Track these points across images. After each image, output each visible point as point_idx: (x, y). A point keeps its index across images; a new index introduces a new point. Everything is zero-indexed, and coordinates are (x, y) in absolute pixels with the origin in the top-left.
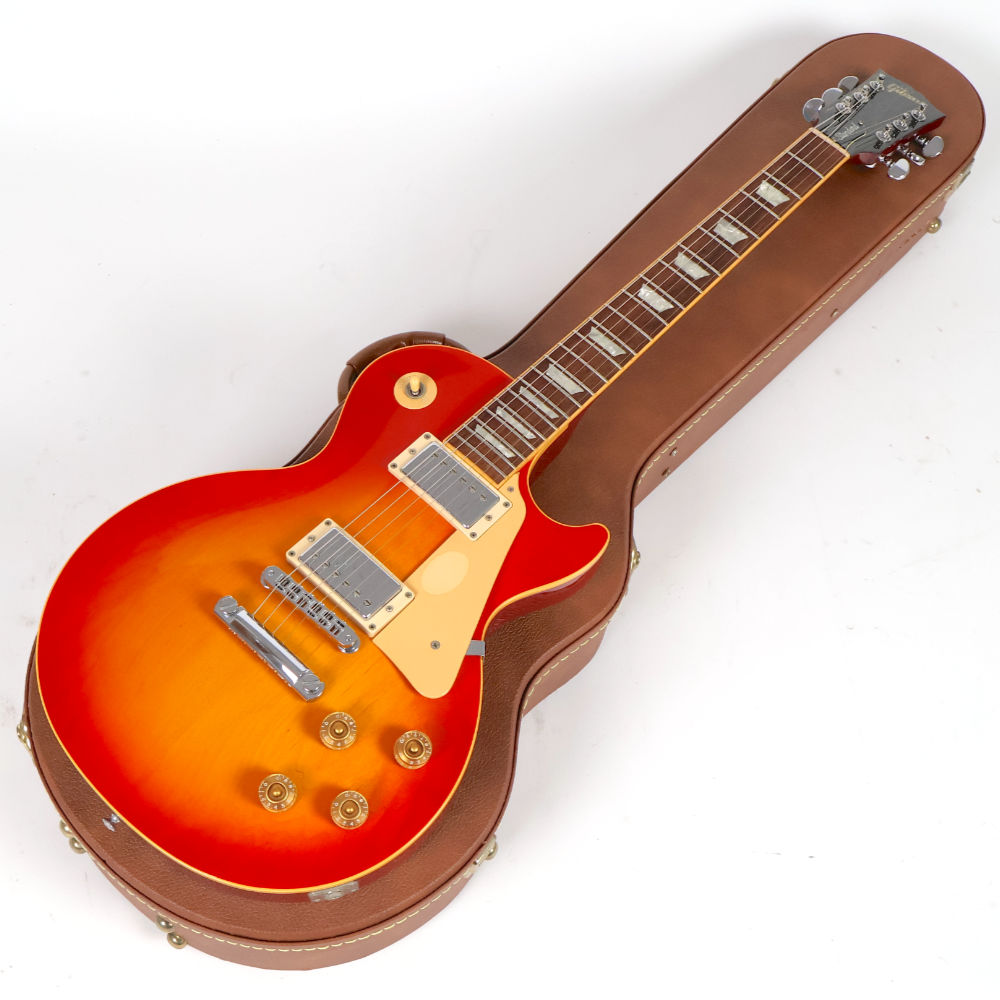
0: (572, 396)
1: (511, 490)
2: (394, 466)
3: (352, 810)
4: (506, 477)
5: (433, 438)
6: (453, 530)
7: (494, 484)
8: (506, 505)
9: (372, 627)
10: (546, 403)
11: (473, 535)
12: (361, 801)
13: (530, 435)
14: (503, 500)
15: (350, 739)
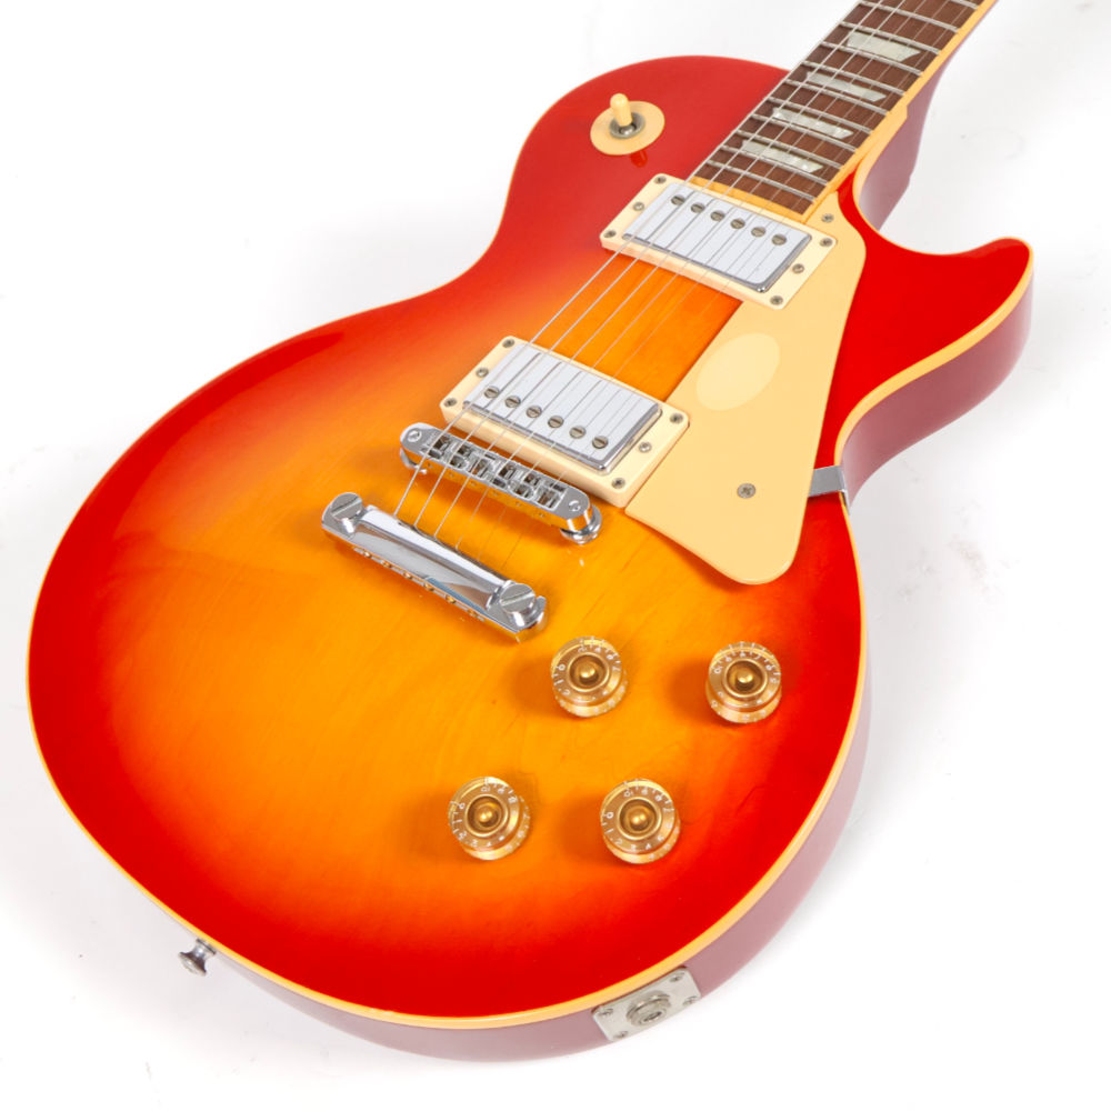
0: (902, 62)
1: (828, 218)
2: (611, 234)
3: (643, 817)
4: (814, 200)
5: (670, 180)
6: (736, 304)
7: (796, 215)
8: (826, 243)
9: (618, 483)
10: (857, 82)
11: (777, 300)
12: (659, 798)
13: (840, 133)
14: (818, 237)
15: (612, 682)
